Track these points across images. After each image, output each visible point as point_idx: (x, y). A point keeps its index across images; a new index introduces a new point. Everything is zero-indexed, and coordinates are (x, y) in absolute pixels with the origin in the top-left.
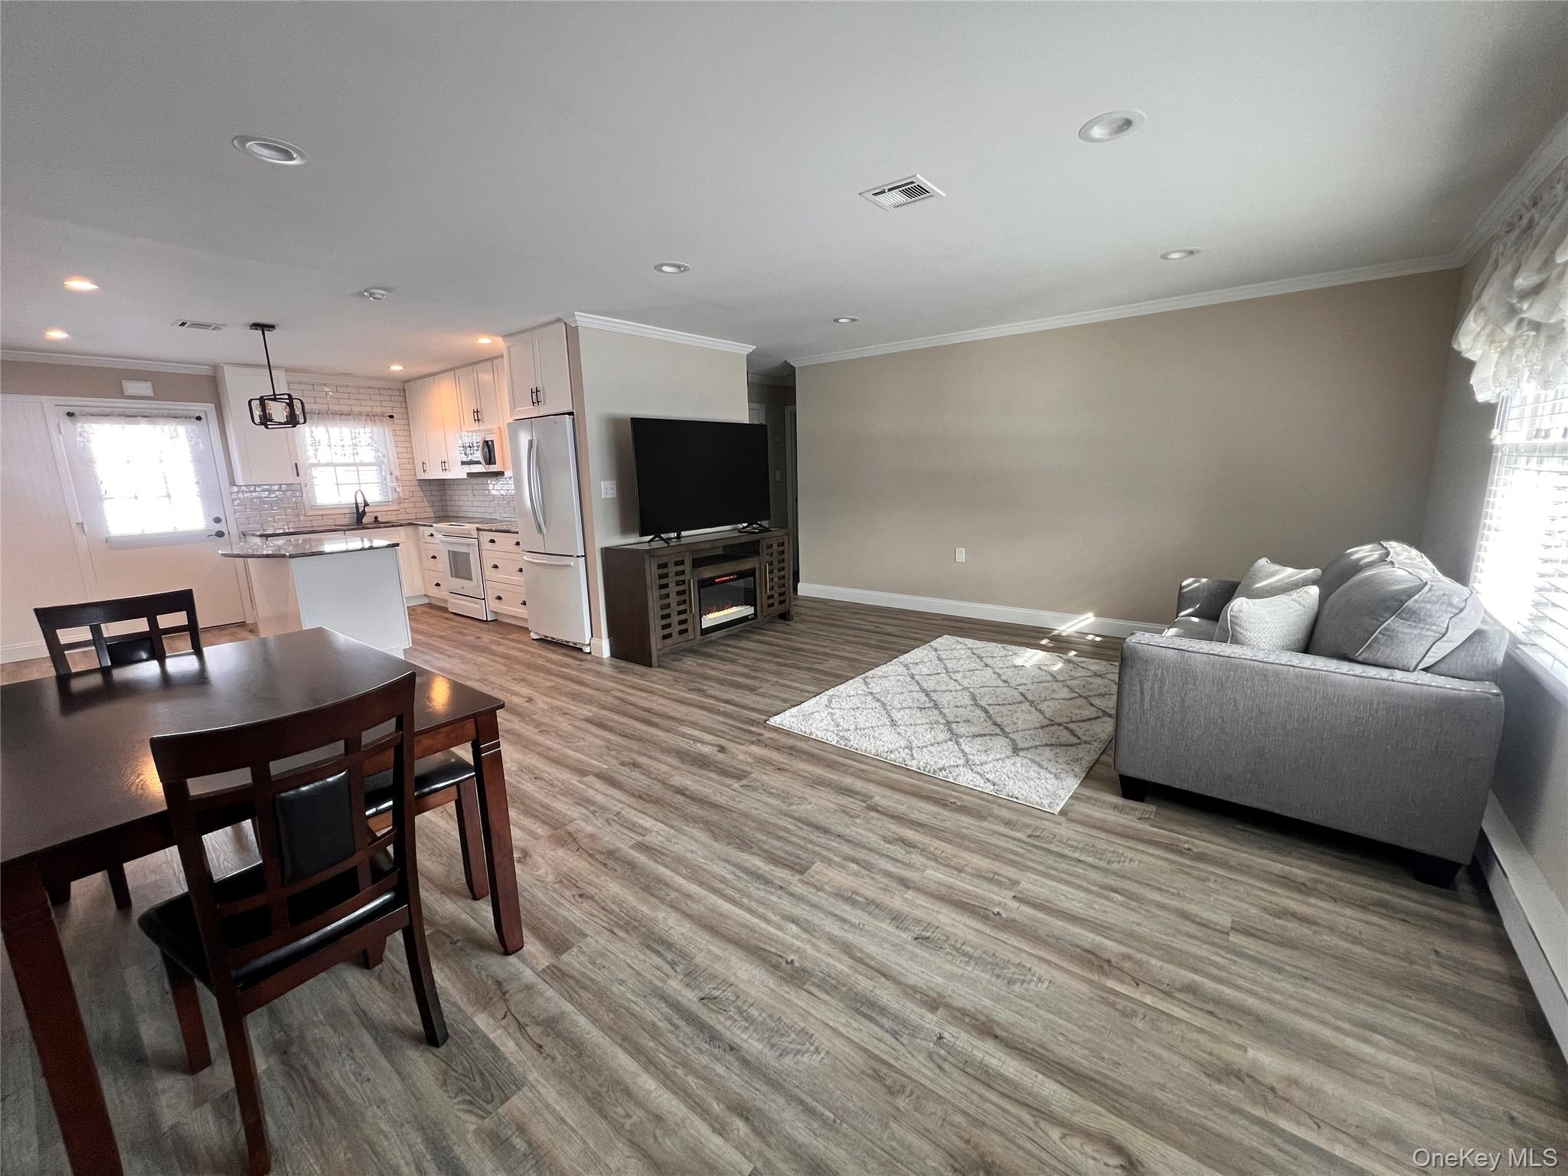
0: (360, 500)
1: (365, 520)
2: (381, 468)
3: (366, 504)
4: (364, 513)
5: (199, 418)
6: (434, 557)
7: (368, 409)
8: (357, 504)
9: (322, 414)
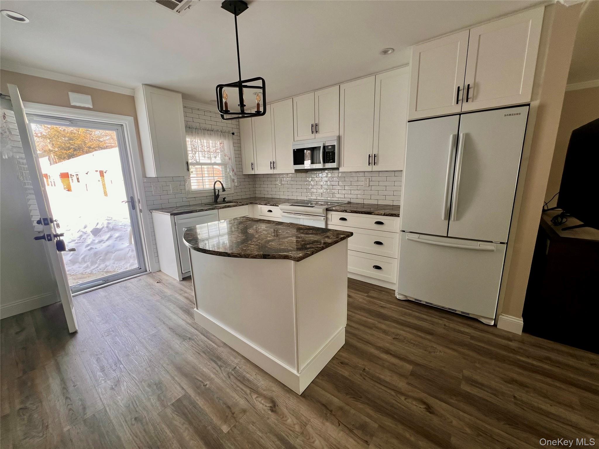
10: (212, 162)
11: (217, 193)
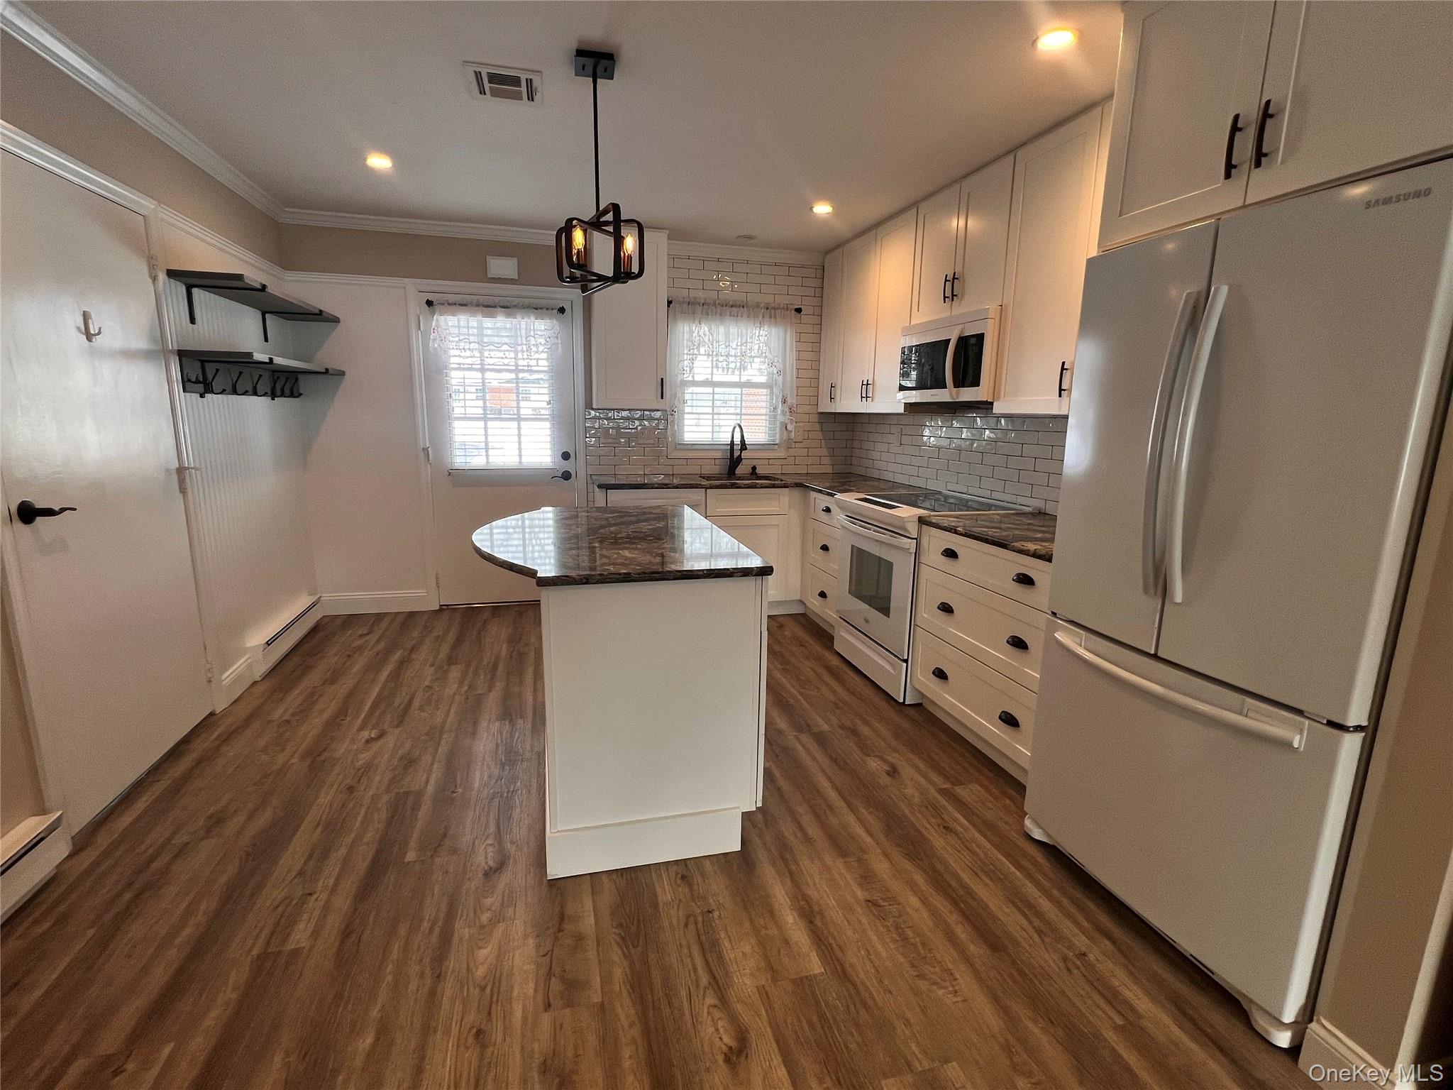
0: (737, 440)
1: (740, 470)
2: (772, 393)
3: (743, 445)
4: (740, 459)
5: (562, 310)
6: (825, 548)
7: (769, 299)
8: (732, 441)
9: (708, 304)
10: (742, 381)
11: (736, 454)
